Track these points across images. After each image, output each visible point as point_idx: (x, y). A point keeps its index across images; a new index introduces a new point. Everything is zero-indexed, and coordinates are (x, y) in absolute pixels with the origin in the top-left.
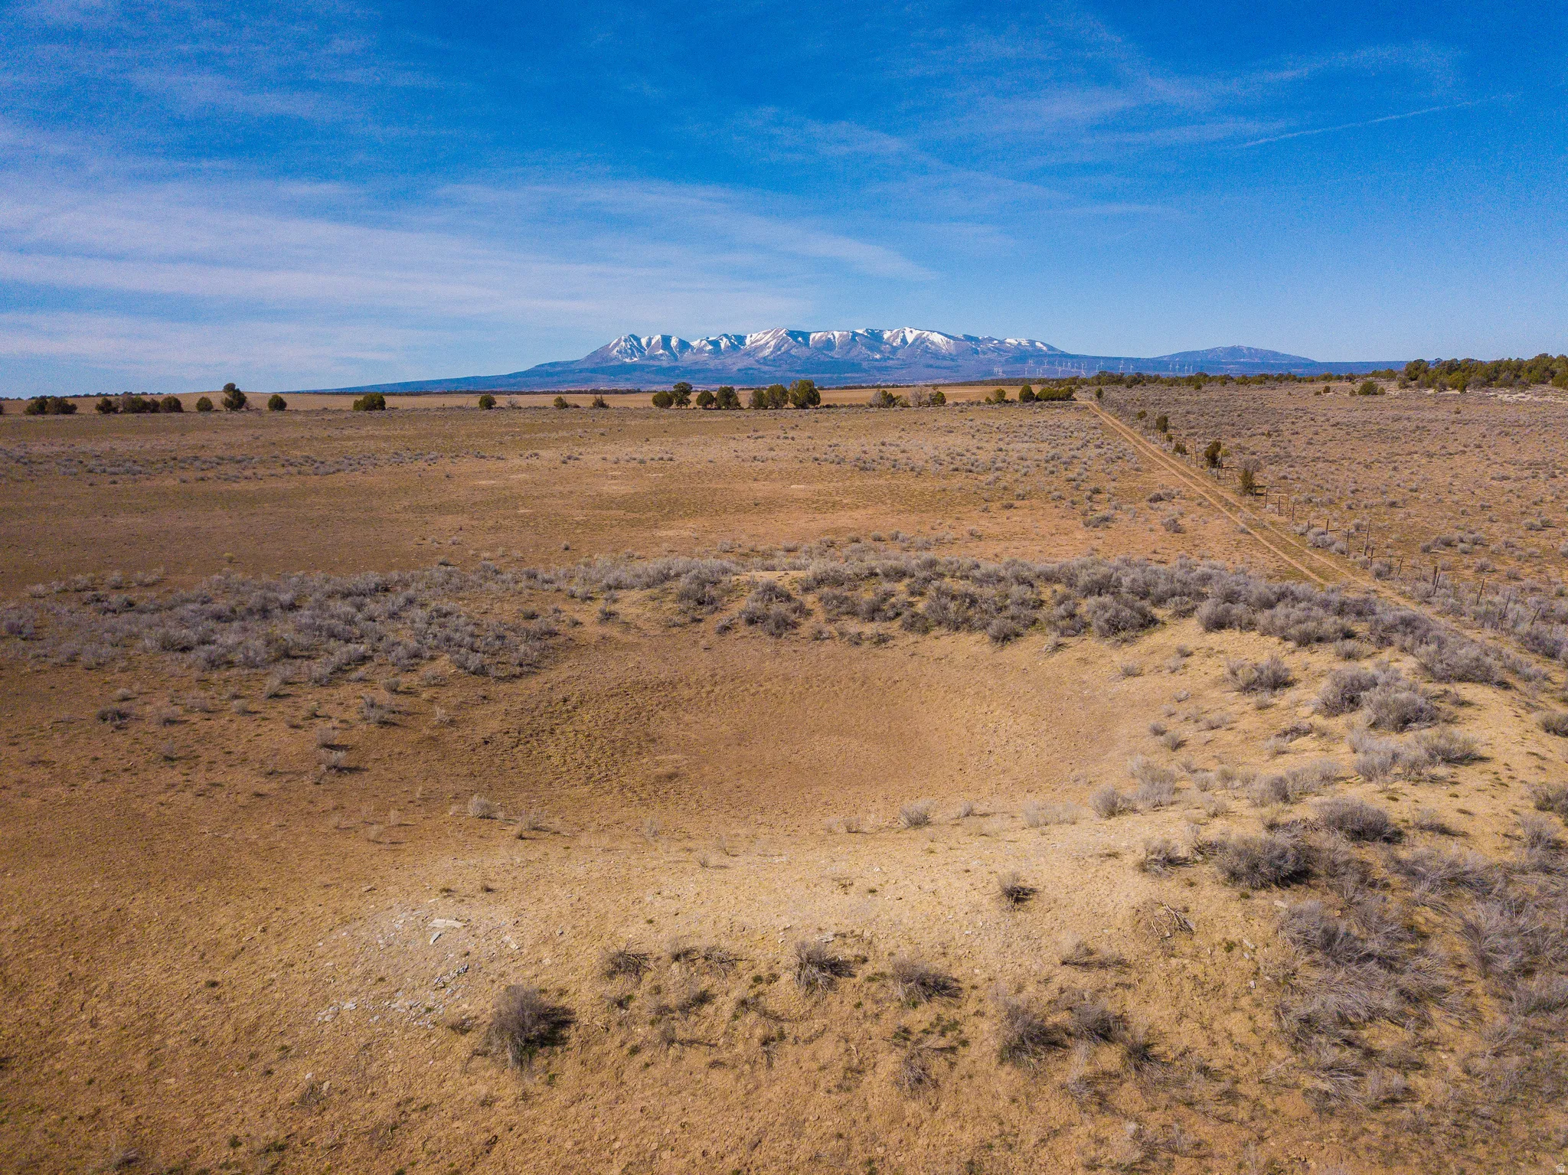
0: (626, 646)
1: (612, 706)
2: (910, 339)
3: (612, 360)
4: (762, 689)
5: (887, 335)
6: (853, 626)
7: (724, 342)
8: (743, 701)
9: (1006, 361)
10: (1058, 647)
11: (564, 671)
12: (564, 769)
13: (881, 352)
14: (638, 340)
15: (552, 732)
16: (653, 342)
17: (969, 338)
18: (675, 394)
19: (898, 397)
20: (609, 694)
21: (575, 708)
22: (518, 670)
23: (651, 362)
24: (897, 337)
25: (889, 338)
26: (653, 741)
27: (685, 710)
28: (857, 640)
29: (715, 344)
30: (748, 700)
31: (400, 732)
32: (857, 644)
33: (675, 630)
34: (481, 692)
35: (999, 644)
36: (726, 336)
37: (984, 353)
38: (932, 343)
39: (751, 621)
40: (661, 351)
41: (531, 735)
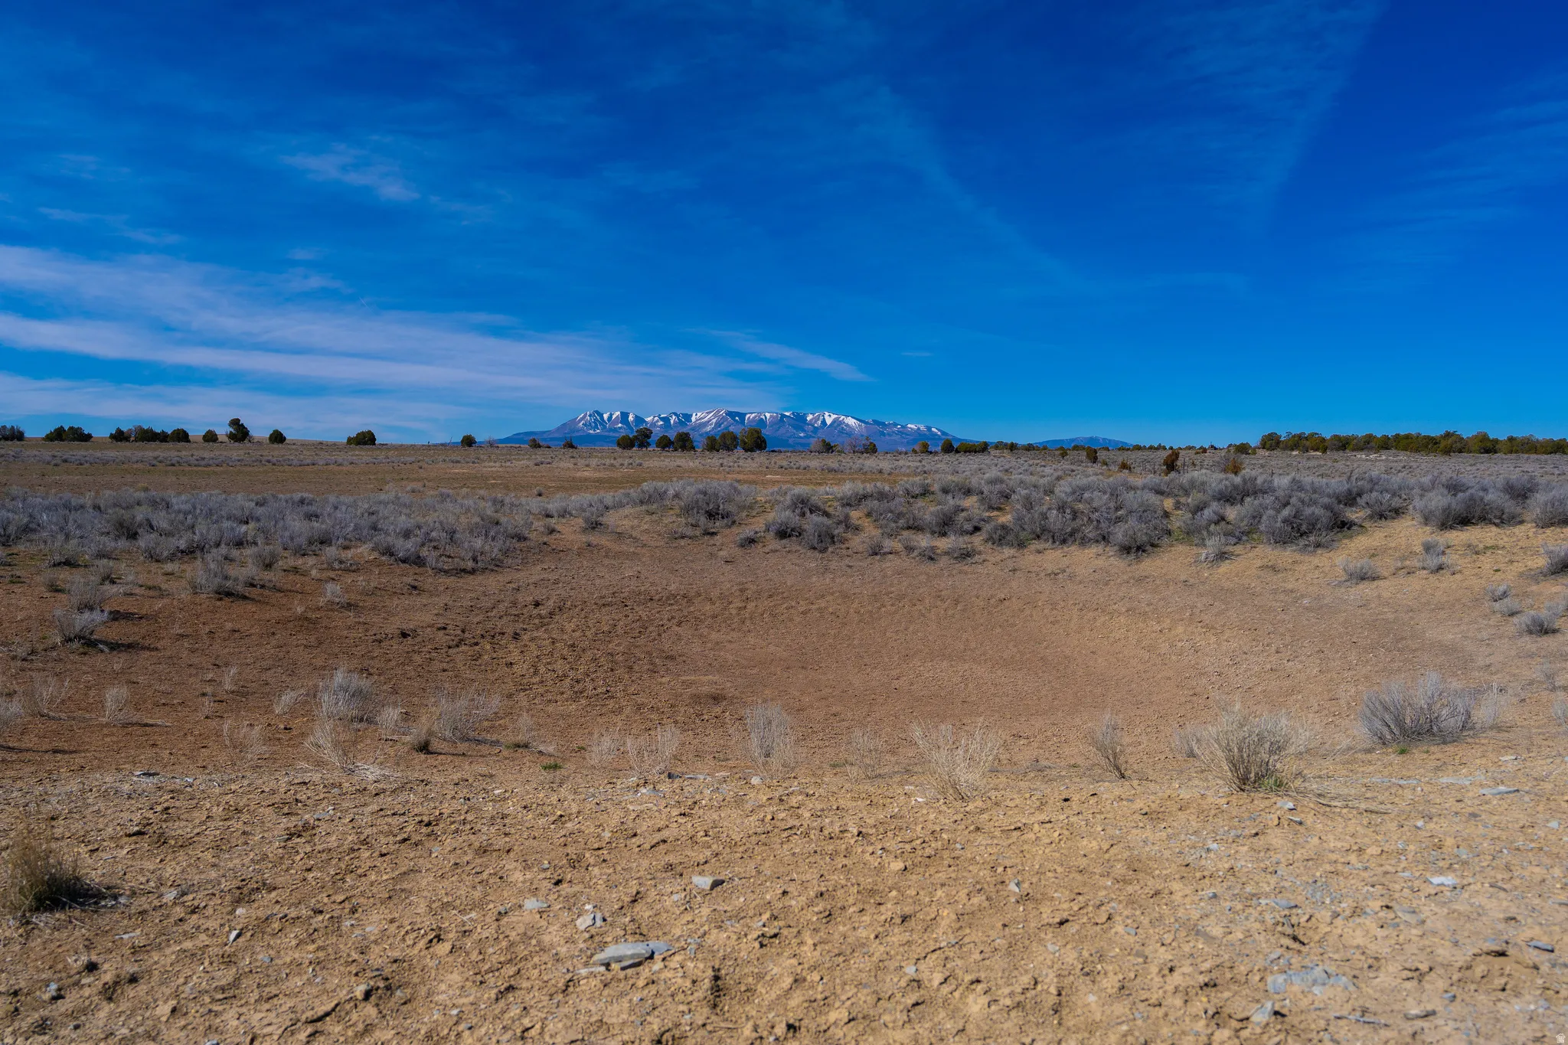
0: (618, 555)
1: (606, 618)
2: (829, 421)
3: (578, 431)
4: (814, 607)
5: (809, 417)
6: (924, 541)
7: (673, 419)
8: (791, 620)
9: (908, 442)
10: (1222, 556)
11: (536, 573)
12: (536, 679)
13: (804, 431)
14: (601, 416)
15: (516, 636)
16: (614, 417)
17: (876, 422)
18: (636, 437)
19: (835, 446)
20: (601, 602)
21: (551, 614)
22: (470, 564)
23: (611, 434)
24: (818, 419)
25: (811, 420)
26: (672, 658)
27: (710, 627)
28: (931, 556)
29: (666, 420)
30: (798, 619)
31: (251, 607)
32: (931, 559)
33: (682, 542)
34: (409, 580)
35: (1132, 556)
36: (675, 414)
37: (889, 435)
38: (847, 425)
39: (783, 534)
40: (620, 425)
41: (483, 636)
